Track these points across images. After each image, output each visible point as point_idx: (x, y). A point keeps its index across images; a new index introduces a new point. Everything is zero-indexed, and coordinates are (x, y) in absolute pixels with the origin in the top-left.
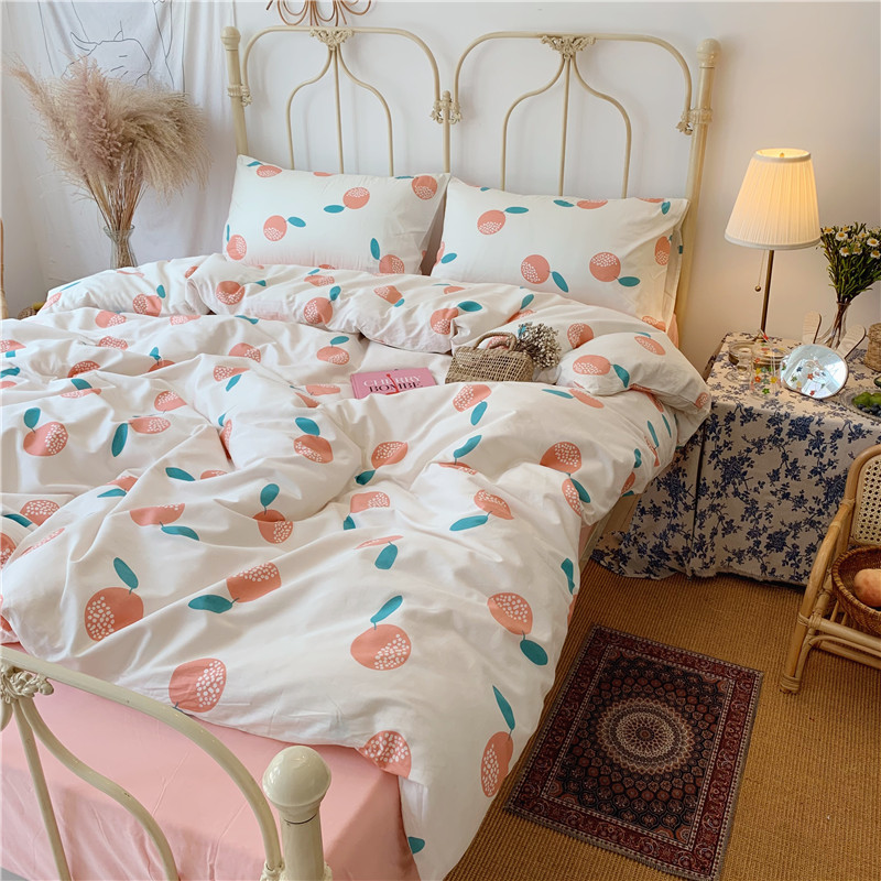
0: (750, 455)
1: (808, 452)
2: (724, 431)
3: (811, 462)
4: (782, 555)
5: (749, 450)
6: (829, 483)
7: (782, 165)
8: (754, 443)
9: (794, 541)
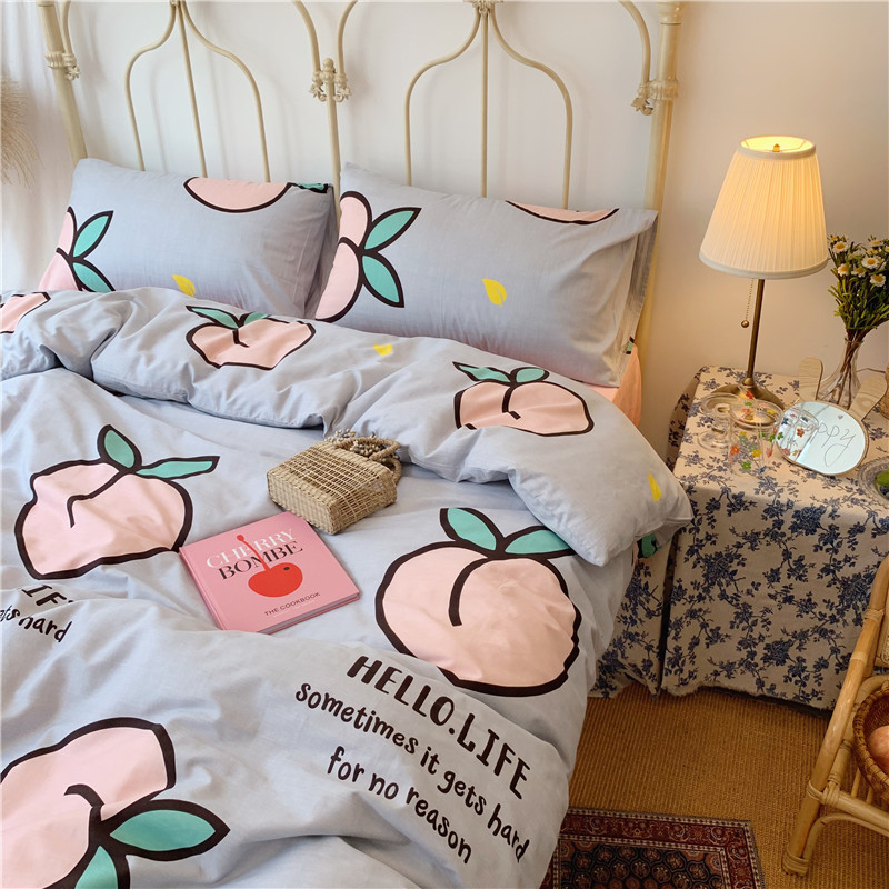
0: (740, 551)
1: (817, 548)
2: (705, 522)
3: (823, 559)
4: (784, 669)
5: (739, 546)
6: (845, 583)
7: (781, 163)
8: (745, 536)
9: (798, 653)
